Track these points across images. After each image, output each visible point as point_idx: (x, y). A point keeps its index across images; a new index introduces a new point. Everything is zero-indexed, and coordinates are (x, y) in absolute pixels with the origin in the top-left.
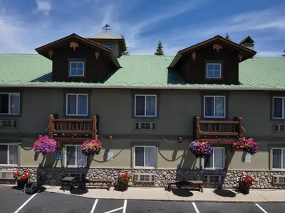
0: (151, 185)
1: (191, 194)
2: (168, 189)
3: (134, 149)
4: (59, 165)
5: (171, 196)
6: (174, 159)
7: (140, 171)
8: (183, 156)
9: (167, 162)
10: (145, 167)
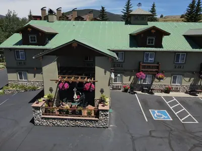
0: (179, 91)
1: (197, 95)
2: (186, 93)
3: (172, 77)
4: (139, 83)
5: (188, 95)
6: (189, 81)
7: (174, 86)
8: (194, 80)
9: (187, 82)
10: (176, 84)
